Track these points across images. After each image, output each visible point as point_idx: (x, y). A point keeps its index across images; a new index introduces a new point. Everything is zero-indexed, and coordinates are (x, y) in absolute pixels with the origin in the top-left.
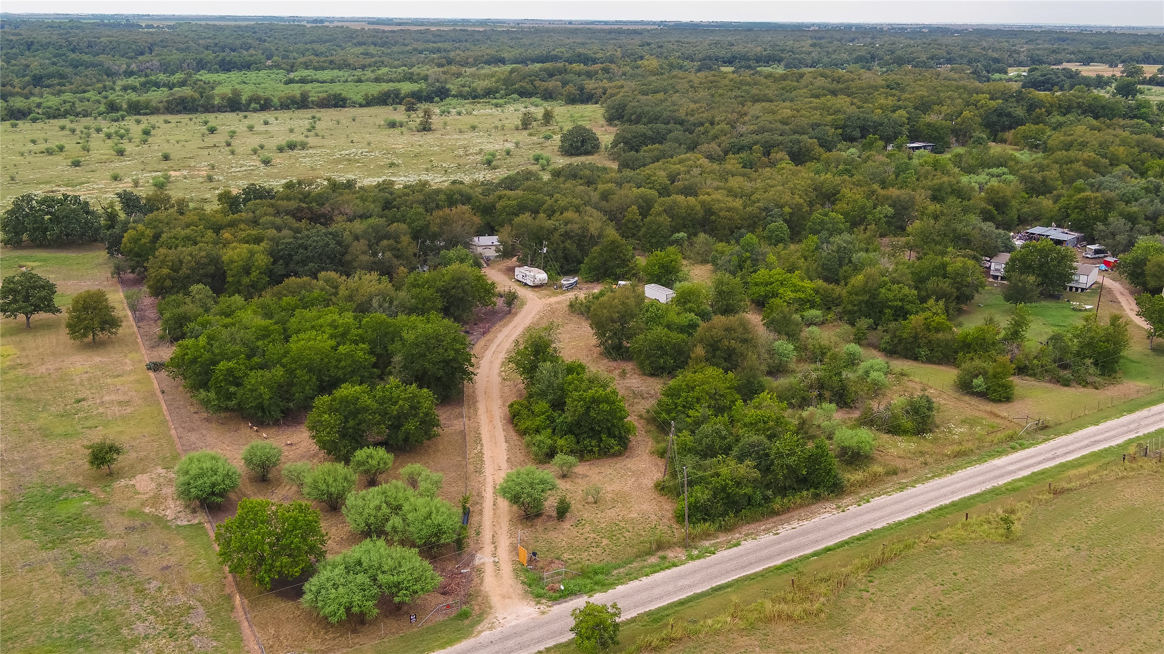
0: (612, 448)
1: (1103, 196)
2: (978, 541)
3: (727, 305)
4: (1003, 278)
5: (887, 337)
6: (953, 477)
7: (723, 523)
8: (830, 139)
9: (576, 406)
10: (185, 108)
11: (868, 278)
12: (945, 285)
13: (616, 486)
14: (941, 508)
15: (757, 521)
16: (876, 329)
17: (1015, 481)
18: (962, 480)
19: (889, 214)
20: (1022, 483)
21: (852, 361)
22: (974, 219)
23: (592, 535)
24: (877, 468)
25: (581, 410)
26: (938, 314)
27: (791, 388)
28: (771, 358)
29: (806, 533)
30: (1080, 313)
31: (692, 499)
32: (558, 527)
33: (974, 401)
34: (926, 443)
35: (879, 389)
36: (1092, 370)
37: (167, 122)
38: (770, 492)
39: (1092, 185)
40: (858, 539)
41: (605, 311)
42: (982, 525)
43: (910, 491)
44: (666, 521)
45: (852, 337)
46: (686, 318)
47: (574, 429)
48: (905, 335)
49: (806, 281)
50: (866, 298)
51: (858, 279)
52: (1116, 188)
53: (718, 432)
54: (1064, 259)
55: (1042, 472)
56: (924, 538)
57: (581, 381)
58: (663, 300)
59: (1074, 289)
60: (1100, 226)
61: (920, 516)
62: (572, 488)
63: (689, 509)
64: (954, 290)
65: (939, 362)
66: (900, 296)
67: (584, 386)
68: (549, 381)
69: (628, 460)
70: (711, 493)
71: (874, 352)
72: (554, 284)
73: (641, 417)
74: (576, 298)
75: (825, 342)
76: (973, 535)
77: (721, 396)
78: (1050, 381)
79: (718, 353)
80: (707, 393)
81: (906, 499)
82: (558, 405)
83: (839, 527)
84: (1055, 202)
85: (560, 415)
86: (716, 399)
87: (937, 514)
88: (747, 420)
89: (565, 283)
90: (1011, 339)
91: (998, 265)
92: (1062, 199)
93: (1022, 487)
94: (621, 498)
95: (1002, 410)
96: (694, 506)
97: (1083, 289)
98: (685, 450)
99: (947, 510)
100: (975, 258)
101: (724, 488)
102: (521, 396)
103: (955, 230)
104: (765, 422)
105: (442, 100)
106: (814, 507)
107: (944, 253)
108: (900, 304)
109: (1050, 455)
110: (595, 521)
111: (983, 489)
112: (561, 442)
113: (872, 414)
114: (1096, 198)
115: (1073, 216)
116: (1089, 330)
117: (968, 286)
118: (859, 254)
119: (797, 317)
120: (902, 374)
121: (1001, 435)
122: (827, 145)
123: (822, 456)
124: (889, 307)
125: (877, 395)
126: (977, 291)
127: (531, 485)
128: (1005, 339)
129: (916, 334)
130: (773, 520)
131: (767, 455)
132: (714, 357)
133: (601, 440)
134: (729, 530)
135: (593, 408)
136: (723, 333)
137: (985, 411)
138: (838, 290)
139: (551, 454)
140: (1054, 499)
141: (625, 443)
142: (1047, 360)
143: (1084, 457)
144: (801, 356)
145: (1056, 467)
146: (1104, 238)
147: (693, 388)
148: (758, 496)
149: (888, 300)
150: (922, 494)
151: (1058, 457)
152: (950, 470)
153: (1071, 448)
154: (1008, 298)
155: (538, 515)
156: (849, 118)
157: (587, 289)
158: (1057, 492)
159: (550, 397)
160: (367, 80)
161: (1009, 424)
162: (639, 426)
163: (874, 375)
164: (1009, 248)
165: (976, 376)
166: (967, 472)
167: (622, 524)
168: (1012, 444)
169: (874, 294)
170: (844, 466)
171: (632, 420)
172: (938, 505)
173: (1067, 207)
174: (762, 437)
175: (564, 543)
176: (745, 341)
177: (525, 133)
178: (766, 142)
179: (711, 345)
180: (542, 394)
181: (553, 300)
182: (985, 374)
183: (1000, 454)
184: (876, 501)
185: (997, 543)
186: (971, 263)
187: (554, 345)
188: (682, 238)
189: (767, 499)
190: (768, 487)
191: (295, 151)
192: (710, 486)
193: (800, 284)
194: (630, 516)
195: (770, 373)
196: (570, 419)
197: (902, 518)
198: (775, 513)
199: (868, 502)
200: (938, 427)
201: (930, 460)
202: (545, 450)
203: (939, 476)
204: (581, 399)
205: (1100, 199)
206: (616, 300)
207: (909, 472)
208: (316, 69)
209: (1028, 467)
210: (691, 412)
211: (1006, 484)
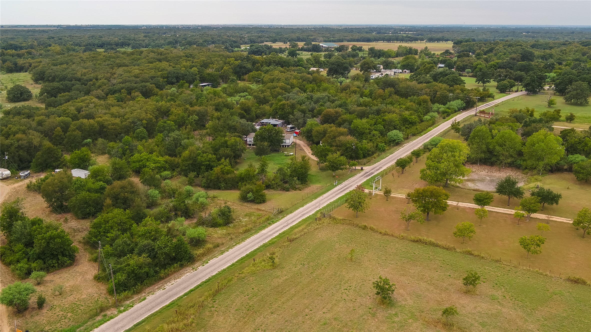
0: (66, 262)
1: (290, 102)
2: (261, 271)
3: (120, 175)
4: (253, 145)
5: (204, 180)
6: (245, 242)
7: (135, 289)
8: (161, 84)
9: (41, 243)
11: (191, 152)
12: (228, 151)
13: (71, 283)
14: (242, 259)
15: (153, 284)
16: (198, 177)
17: (272, 239)
18: (249, 243)
19: (196, 119)
20: (276, 240)
21: (189, 195)
22: (236, 118)
23: (61, 313)
24: (209, 246)
25: (44, 245)
26: (227, 166)
27: (160, 213)
28: (148, 199)
29: (179, 285)
30: (289, 157)
31: (117, 281)
32: (40, 313)
33: (249, 205)
34: (230, 229)
35: (205, 206)
36: (297, 182)
38: (158, 268)
39: (285, 98)
40: (205, 282)
41: (50, 187)
42: (261, 263)
43: (226, 253)
44: (103, 295)
45: (187, 182)
46: (98, 185)
47: (40, 257)
48: (213, 178)
49: (160, 157)
50: (191, 162)
51: (186, 153)
52: (295, 98)
53: (125, 242)
54: (278, 133)
55: (284, 233)
56: (237, 275)
57: (42, 228)
58: (83, 177)
59: (284, 146)
60: (291, 116)
61: (233, 265)
62: (45, 289)
63: (116, 286)
64: (232, 153)
65: (230, 189)
66: (208, 159)
67: (44, 231)
68: (21, 232)
69: (76, 267)
70: (126, 275)
71: (199, 188)
72: (16, 176)
73: (80, 242)
74: (31, 182)
75: (174, 187)
76: (258, 269)
77: (124, 223)
78: (281, 190)
79: (119, 201)
80: (116, 223)
81: (225, 258)
82: (29, 244)
83: (195, 279)
84: (271, 107)
85: (31, 250)
86: (121, 225)
87: (240, 262)
88: (140, 233)
89: (22, 174)
90: (261, 173)
91: (250, 139)
92: (274, 105)
94: (75, 289)
95: (262, 207)
96: (118, 284)
97: (288, 146)
98: (108, 255)
99: (245, 259)
100: (239, 137)
101: (133, 272)
102: (4, 243)
103: (228, 124)
104: (150, 233)
106: (181, 271)
107: (225, 136)
108: (208, 163)
109: (285, 224)
110: (62, 305)
111: (259, 246)
112: (34, 265)
113: (203, 219)
114: (287, 104)
115: (279, 113)
116: (294, 164)
117: (238, 150)
118: (185, 141)
119: (158, 176)
120: (214, 197)
121: (263, 219)
122: (161, 88)
123: (181, 245)
124: (203, 165)
125: (204, 209)
126: (243, 152)
127: (19, 293)
128: (258, 173)
129: (218, 176)
130: (161, 282)
131: (153, 249)
132: (117, 203)
133: (58, 259)
134: (139, 293)
135: (51, 243)
136: (120, 190)
137: (255, 209)
138: (177, 160)
139: (29, 273)
140: (290, 244)
141: (73, 258)
142: (278, 181)
143: (300, 222)
144: (163, 196)
145: (289, 229)
146: (293, 121)
147: (108, 222)
148: (152, 272)
149: (202, 162)
150: (232, 254)
151: (289, 224)
152: (243, 240)
153: (294, 219)
154: (257, 154)
155: (26, 309)
156: (169, 73)
157: (36, 176)
158: (291, 241)
159: (23, 241)
161: (266, 213)
162: (80, 247)
163: (201, 200)
164: (254, 130)
165: (249, 193)
166: (251, 239)
167: (78, 303)
168: (269, 222)
169: (195, 160)
170: (193, 248)
171: (75, 245)
172: (240, 258)
173: (276, 109)
174: (150, 241)
175: (44, 321)
176: (133, 192)
178: (128, 87)
179: (114, 197)
180: (18, 240)
181: (16, 185)
182: (252, 191)
183: (264, 228)
184: (211, 262)
185: (269, 269)
186: (238, 139)
187: (21, 211)
188: (89, 142)
189: (156, 272)
190: (156, 265)
192: (125, 272)
193: (157, 159)
194: (83, 297)
195: (148, 207)
196: (37, 251)
197: (225, 267)
198: (163, 278)
199: (207, 263)
200: (234, 220)
201: (233, 237)
202: (25, 271)
203: (239, 243)
204: (43, 238)
205: (289, 104)
206: (56, 181)
207: (225, 244)
209: (277, 231)
210: (109, 235)
211: (269, 241)
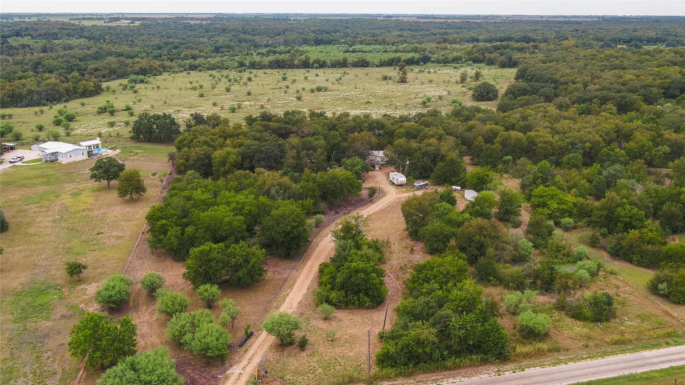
5: (613, 243)
6: (603, 360)
7: (403, 370)
9: (344, 272)
10: (279, 66)
11: (608, 199)
12: (676, 209)
13: (354, 331)
15: (432, 372)
16: (608, 236)
17: (652, 371)
18: (609, 364)
19: (666, 152)
20: (657, 374)
23: (315, 364)
24: (545, 345)
25: (346, 276)
26: (652, 231)
28: (516, 250)
31: (386, 350)
32: (299, 354)
33: (658, 301)
34: (596, 330)
37: (265, 73)
38: (446, 353)
43: (563, 367)
46: (462, 217)
47: (344, 287)
48: (624, 244)
50: (606, 213)
53: (428, 303)
57: (357, 255)
63: (383, 357)
65: (647, 267)
66: (630, 214)
70: (400, 347)
71: (603, 253)
72: (409, 185)
75: (564, 243)
81: (553, 373)
85: (340, 277)
89: (417, 184)
93: (656, 377)
94: (352, 340)
95: (676, 311)
96: (386, 355)
98: (406, 313)
101: (408, 346)
105: (425, 64)
106: (480, 368)
108: (629, 220)
110: (324, 354)
111: (621, 374)
113: (566, 302)
121: (663, 331)
122: (649, 100)
124: (621, 222)
125: (582, 287)
129: (633, 244)
133: (360, 297)
136: (478, 230)
141: (379, 302)
148: (437, 354)
149: (621, 217)
152: (604, 355)
155: (291, 344)
159: (338, 264)
160: (390, 51)
161: (675, 324)
163: (582, 272)
165: (662, 282)
166: (616, 358)
167: (340, 359)
168: (668, 340)
169: (612, 211)
170: (521, 339)
174: (450, 312)
175: (293, 367)
176: (493, 237)
177: (460, 85)
182: (669, 281)
183: (645, 348)
184: (529, 371)
188: (509, 160)
189: (443, 357)
191: (320, 92)
192: (400, 343)
198: (449, 369)
199: (523, 370)
200: (614, 318)
201: (592, 344)
202: (322, 299)
207: (570, 351)
208: (366, 44)
209: (671, 361)
210: (426, 285)
211: (643, 373)
